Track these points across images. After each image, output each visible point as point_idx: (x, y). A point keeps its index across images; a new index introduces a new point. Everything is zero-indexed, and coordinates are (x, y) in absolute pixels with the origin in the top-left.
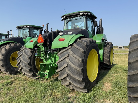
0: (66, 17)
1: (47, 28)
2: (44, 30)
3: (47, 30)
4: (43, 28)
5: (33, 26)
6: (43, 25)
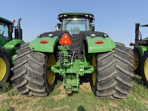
0: (67, 16)
1: (20, 25)
2: (14, 27)
3: (19, 27)
4: (13, 24)
5: (3, 20)
6: (14, 20)
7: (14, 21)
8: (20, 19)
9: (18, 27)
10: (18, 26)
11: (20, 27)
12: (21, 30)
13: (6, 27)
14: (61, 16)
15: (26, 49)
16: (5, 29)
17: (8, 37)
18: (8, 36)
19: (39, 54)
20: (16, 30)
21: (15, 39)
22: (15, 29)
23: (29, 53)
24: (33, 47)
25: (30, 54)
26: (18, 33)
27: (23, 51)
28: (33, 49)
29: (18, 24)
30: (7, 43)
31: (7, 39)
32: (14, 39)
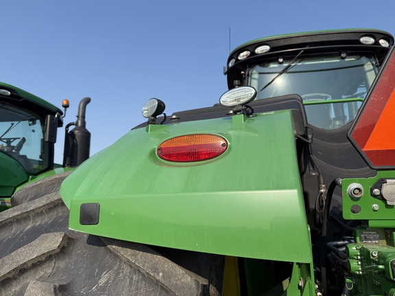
0: (271, 51)
1: (83, 117)
3: (79, 124)
4: (61, 113)
5: (21, 95)
6: (65, 103)
7: (66, 106)
8: (88, 101)
9: (76, 124)
10: (77, 122)
11: (84, 123)
12: (87, 136)
13: (38, 126)
14: (243, 56)
15: (38, 213)
16: (33, 131)
17: (38, 159)
18: (41, 157)
19: (138, 270)
20: (69, 137)
21: (64, 166)
22: (67, 131)
23: (50, 257)
24: (90, 199)
25: (61, 264)
26: (75, 146)
27: (15, 229)
28: (89, 215)
29: (78, 117)
30: (27, 181)
31: (35, 166)
32: (58, 166)
